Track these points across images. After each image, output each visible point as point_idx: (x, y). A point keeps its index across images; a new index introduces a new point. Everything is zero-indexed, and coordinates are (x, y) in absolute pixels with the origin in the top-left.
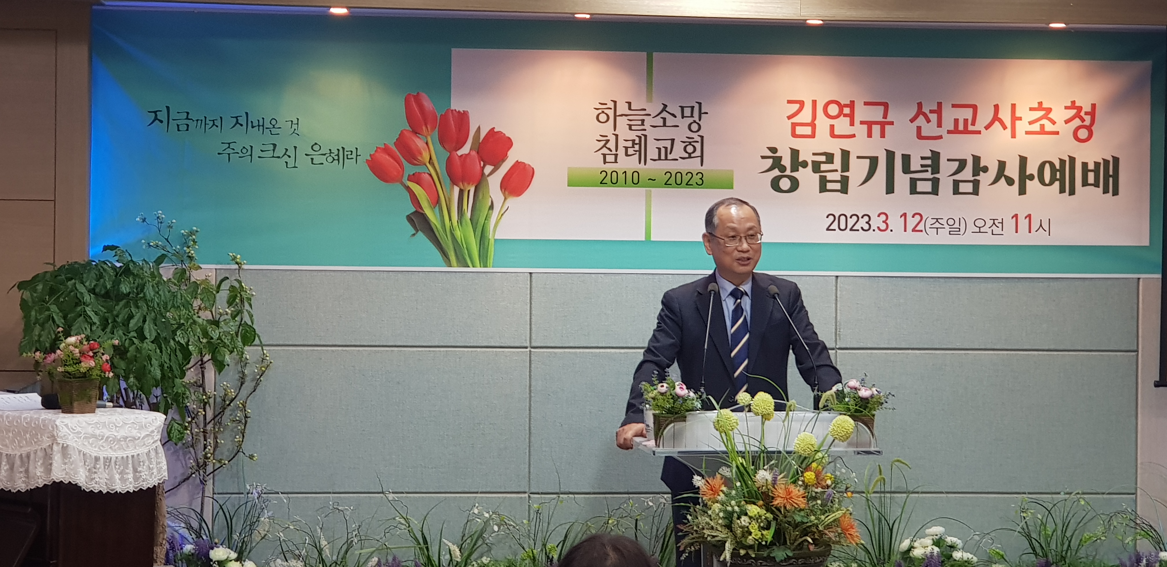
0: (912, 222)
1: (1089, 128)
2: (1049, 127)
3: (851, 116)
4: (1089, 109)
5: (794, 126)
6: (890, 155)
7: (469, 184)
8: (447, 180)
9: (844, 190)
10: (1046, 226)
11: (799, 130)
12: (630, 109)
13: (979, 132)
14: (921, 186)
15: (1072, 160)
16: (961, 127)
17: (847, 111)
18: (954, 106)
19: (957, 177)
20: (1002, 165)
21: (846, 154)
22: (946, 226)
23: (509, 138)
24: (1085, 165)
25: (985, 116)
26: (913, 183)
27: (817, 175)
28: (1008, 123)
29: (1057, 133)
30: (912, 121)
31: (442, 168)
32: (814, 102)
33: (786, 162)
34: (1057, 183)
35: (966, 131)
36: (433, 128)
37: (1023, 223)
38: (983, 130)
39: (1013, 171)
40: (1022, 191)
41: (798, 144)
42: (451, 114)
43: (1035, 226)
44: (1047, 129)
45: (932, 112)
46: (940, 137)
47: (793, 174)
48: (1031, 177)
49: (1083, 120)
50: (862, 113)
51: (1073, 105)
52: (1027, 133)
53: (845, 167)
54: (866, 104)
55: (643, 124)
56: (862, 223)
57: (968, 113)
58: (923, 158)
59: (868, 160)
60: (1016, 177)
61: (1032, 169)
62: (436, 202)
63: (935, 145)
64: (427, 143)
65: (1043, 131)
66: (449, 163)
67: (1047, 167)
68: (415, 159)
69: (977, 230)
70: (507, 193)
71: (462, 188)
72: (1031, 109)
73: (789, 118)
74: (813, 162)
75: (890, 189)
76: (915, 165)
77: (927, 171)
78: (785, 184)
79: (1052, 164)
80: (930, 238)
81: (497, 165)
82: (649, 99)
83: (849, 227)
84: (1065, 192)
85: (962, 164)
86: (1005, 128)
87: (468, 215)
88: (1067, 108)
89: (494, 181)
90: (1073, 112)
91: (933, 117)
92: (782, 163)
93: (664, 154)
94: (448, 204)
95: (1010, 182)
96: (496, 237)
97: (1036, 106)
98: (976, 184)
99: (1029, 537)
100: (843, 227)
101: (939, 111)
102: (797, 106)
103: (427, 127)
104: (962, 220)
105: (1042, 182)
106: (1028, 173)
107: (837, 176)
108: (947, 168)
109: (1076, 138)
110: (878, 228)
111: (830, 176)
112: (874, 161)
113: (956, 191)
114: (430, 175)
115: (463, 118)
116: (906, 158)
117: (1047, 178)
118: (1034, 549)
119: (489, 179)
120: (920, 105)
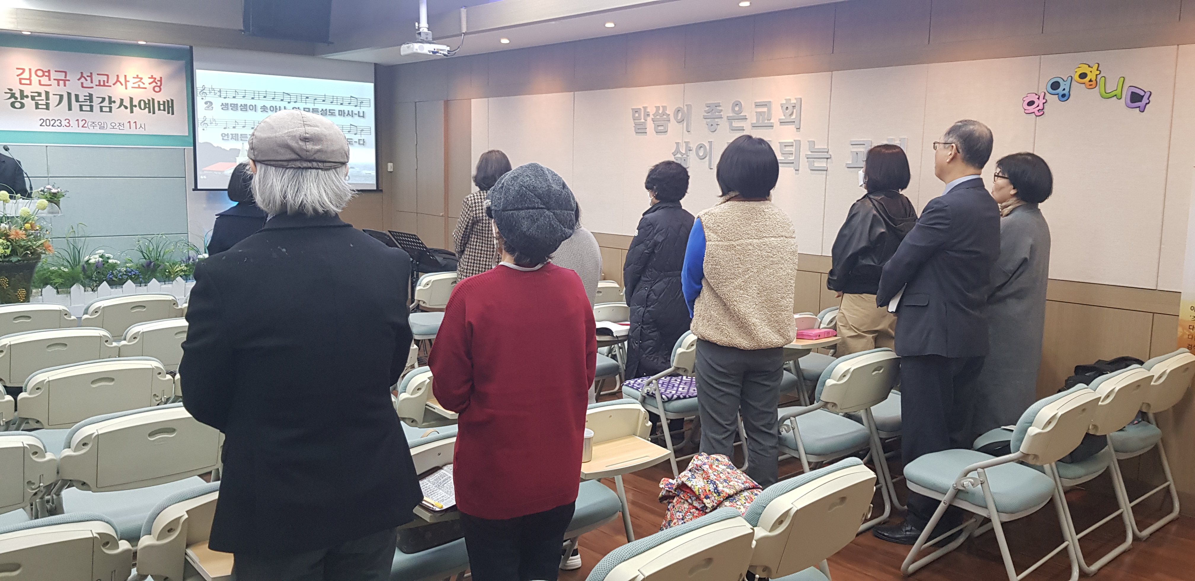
0: (81, 124)
1: (160, 87)
2: (142, 85)
3: (49, 76)
4: (159, 79)
5: (20, 79)
6: (69, 94)
9: (48, 108)
10: (143, 126)
11: (23, 81)
13: (110, 86)
14: (84, 108)
15: (153, 100)
16: (102, 84)
17: (47, 74)
18: (98, 74)
19: (101, 105)
20: (122, 100)
21: (47, 93)
22: (98, 125)
24: (159, 102)
25: (113, 79)
26: (81, 106)
27: (34, 102)
28: (123, 82)
29: (146, 88)
30: (79, 80)
32: (30, 70)
33: (18, 95)
34: (147, 109)
35: (104, 85)
37: (133, 125)
38: (112, 85)
39: (127, 103)
40: (132, 112)
41: (22, 87)
43: (138, 126)
44: (141, 86)
45: (88, 76)
46: (92, 87)
47: (22, 101)
48: (135, 106)
49: (157, 84)
50: (54, 75)
51: (152, 77)
52: (132, 87)
53: (47, 98)
54: (56, 71)
56: (58, 123)
57: (105, 78)
58: (85, 96)
59: (58, 96)
60: (128, 106)
61: (135, 102)
63: (90, 91)
65: (139, 87)
67: (142, 102)
69: (112, 127)
72: (134, 78)
73: (18, 76)
74: (31, 96)
75: (70, 109)
76: (81, 99)
77: (87, 102)
78: (18, 105)
79: (144, 101)
80: (91, 130)
83: (51, 124)
84: (150, 112)
85: (104, 99)
86: (122, 85)
88: (149, 78)
90: (152, 80)
91: (89, 79)
92: (16, 96)
95: (126, 108)
97: (136, 76)
98: (110, 108)
99: (142, 252)
100: (48, 124)
101: (91, 76)
102: (21, 71)
104: (105, 123)
105: (140, 108)
106: (134, 104)
107: (44, 102)
108: (96, 101)
109: (155, 91)
110: (66, 126)
111: (40, 102)
112: (61, 97)
113: (101, 111)
116: (77, 96)
117: (143, 106)
118: (144, 256)
120: (82, 73)
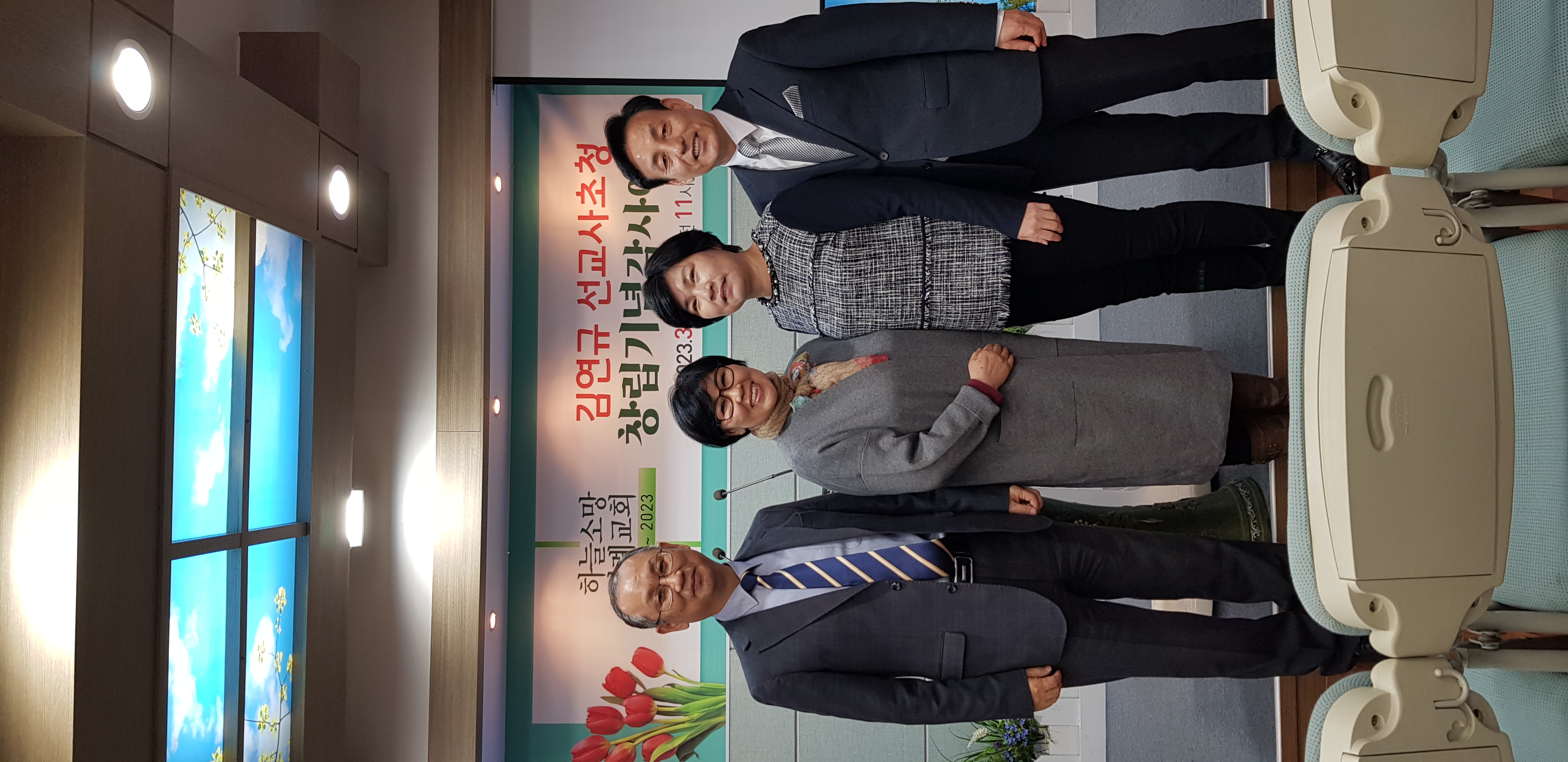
1: (599, 150)
2: (598, 186)
3: (590, 363)
4: (582, 150)
5: (599, 414)
6: (625, 327)
7: (651, 706)
8: (649, 726)
9: (655, 368)
11: (603, 409)
12: (585, 562)
13: (604, 248)
16: (599, 264)
17: (586, 367)
18: (581, 271)
20: (632, 227)
21: (624, 368)
23: (613, 670)
25: (589, 243)
27: (643, 392)
28: (596, 222)
29: (603, 179)
30: (594, 308)
31: (638, 731)
32: (579, 396)
33: (631, 421)
35: (603, 260)
36: (604, 740)
37: (684, 208)
38: (602, 244)
39: (637, 218)
40: (655, 209)
41: (615, 411)
42: (590, 724)
43: (686, 197)
44: (600, 188)
45: (586, 291)
46: (608, 283)
47: (642, 414)
48: (643, 201)
49: (592, 156)
50: (587, 353)
51: (579, 165)
52: (603, 205)
53: (634, 368)
54: (579, 350)
55: (599, 550)
56: (684, 352)
57: (587, 258)
58: (627, 298)
59: (629, 347)
60: (642, 215)
61: (635, 200)
62: (668, 736)
63: (616, 287)
64: (617, 745)
65: (602, 192)
66: (633, 724)
68: (629, 755)
70: (660, 672)
71: (656, 712)
72: (583, 202)
73: (592, 418)
74: (631, 397)
75: (654, 327)
76: (633, 305)
77: (638, 294)
78: (651, 422)
81: (635, 681)
82: (577, 544)
85: (631, 263)
86: (599, 225)
87: (679, 706)
88: (581, 171)
89: (649, 683)
90: (584, 164)
91: (591, 289)
92: (632, 424)
93: (626, 531)
94: (668, 725)
95: (647, 220)
96: (699, 681)
97: (580, 197)
101: (585, 284)
102: (582, 412)
103: (601, 746)
106: (639, 204)
107: (643, 375)
108: (635, 277)
110: (689, 337)
111: (644, 381)
112: (630, 342)
114: (644, 741)
115: (594, 713)
116: (628, 313)
119: (647, 688)
120: (580, 301)
